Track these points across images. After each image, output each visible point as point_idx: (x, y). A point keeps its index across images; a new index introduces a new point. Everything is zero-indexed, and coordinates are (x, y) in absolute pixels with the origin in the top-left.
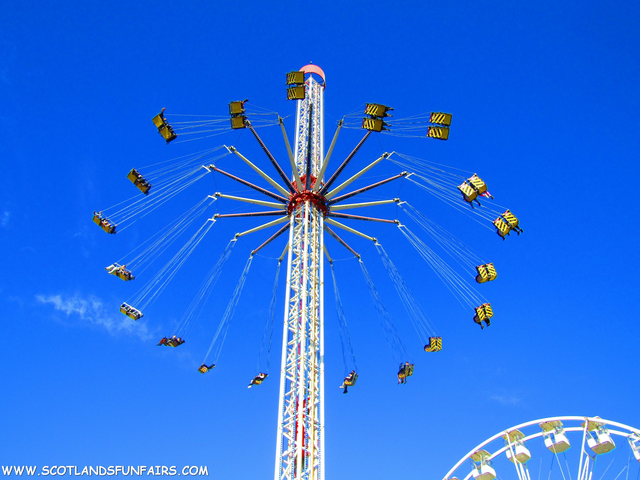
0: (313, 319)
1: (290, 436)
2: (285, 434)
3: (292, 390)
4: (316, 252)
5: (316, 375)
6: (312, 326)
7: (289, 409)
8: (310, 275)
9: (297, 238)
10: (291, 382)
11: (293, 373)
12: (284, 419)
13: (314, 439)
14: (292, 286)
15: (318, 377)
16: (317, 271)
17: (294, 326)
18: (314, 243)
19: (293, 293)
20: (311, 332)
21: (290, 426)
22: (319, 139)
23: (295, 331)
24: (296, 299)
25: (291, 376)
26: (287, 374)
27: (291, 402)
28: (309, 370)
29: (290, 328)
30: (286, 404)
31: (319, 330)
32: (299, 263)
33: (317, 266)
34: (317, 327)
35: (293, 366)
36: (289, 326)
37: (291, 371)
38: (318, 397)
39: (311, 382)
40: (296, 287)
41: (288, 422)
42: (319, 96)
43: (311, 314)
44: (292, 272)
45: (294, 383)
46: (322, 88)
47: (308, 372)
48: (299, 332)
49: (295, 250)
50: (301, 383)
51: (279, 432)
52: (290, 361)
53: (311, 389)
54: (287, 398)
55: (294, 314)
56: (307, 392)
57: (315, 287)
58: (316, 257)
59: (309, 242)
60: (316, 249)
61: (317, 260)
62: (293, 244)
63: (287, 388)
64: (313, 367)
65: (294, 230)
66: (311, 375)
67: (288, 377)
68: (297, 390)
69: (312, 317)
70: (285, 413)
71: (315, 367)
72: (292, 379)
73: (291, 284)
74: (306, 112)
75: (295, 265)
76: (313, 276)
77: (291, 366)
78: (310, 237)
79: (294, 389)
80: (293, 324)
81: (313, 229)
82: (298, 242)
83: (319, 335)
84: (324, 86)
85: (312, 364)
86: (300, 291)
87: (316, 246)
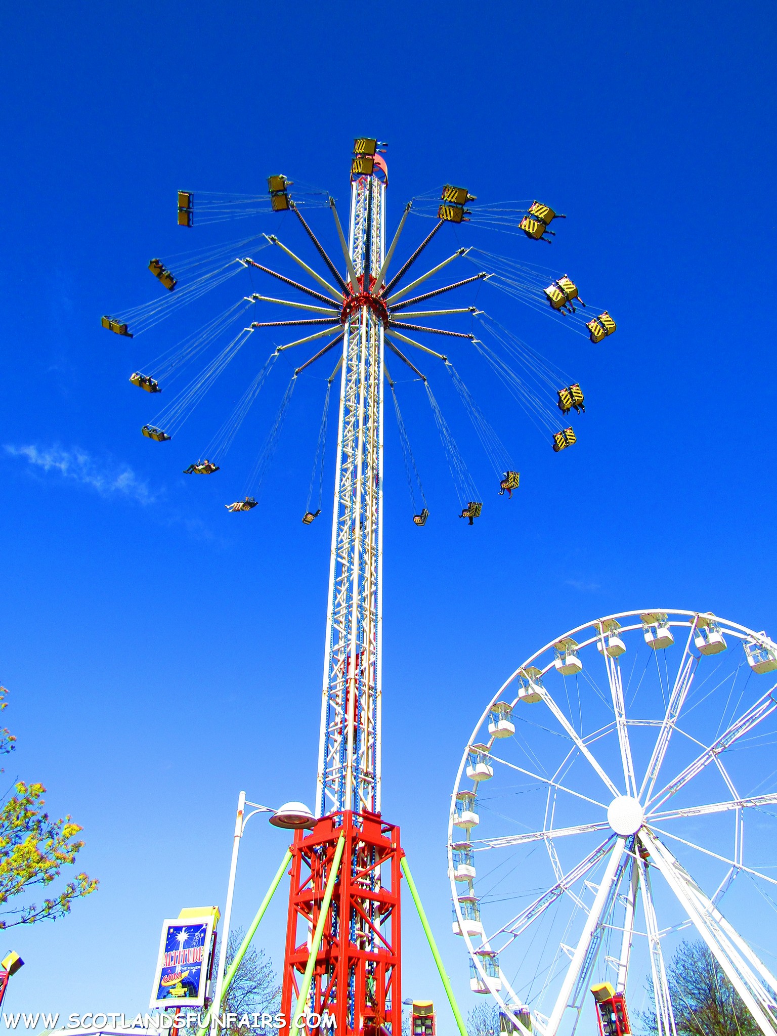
0: (370, 490)
1: (341, 628)
2: (335, 626)
3: (344, 576)
4: (374, 406)
5: (373, 557)
6: (368, 499)
7: (341, 598)
8: (366, 436)
9: (351, 388)
10: (343, 565)
11: (345, 555)
12: (334, 609)
13: (370, 632)
14: (344, 449)
15: (375, 561)
16: (375, 431)
17: (346, 498)
18: (372, 395)
19: (345, 457)
20: (368, 507)
21: (341, 617)
22: (380, 257)
23: (349, 504)
24: (349, 465)
25: (343, 558)
26: (338, 555)
27: (343, 589)
28: (365, 551)
29: (342, 501)
30: (337, 591)
31: (377, 504)
32: (353, 420)
33: (376, 424)
34: (374, 500)
35: (345, 547)
36: (341, 498)
37: (343, 553)
38: (376, 584)
39: (367, 566)
40: (349, 450)
41: (339, 612)
42: (379, 197)
43: (368, 484)
44: (344, 432)
45: (346, 567)
46: (384, 186)
47: (364, 555)
48: (354, 506)
49: (348, 403)
50: (356, 568)
51: (329, 623)
52: (342, 541)
53: (367, 575)
54: (338, 584)
55: (347, 484)
56: (361, 578)
57: (373, 451)
58: (374, 413)
59: (366, 394)
60: (374, 402)
61: (375, 417)
62: (346, 396)
63: (338, 572)
64: (369, 548)
65: (349, 340)
66: (367, 557)
67: (339, 559)
68: (351, 575)
69: (369, 488)
70: (336, 602)
71: (372, 548)
72: (345, 562)
73: (344, 447)
74: (362, 219)
75: (348, 423)
76: (370, 438)
77: (343, 547)
78: (368, 348)
79: (346, 574)
80: (345, 496)
81: (371, 378)
82: (352, 393)
83: (377, 510)
84: (386, 183)
85: (368, 545)
86: (354, 455)
87: (374, 400)
